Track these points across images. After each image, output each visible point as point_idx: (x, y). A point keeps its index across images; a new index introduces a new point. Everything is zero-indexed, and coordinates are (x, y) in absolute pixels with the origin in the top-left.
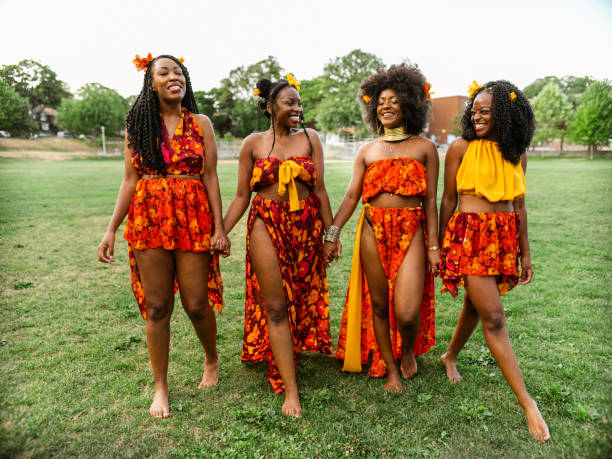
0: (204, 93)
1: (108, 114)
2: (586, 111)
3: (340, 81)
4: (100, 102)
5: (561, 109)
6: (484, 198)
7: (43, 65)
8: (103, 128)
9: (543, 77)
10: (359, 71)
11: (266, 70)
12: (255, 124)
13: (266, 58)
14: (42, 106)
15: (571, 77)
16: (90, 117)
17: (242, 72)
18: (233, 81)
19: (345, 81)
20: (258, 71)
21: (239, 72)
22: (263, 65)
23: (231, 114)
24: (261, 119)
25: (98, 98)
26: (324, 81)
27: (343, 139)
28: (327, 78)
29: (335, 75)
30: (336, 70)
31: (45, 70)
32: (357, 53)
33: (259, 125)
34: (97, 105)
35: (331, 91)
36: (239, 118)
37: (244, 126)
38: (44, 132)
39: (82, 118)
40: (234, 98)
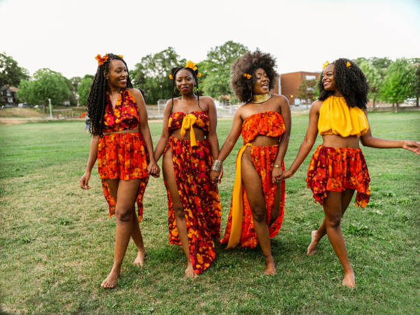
1: (54, 90)
2: (391, 79)
3: (219, 63)
4: (48, 81)
5: (373, 79)
6: (339, 135)
7: (7, 56)
8: (50, 100)
10: (232, 56)
11: (167, 57)
12: (160, 95)
13: (167, 49)
14: (8, 85)
15: (375, 58)
16: (41, 92)
17: (150, 59)
18: (144, 65)
19: (223, 63)
20: (161, 58)
21: (148, 59)
22: (165, 54)
23: (143, 88)
24: (165, 91)
25: (48, 79)
26: (207, 63)
27: (222, 103)
28: (210, 61)
29: (216, 59)
30: (216, 55)
31: (9, 60)
32: (231, 43)
33: (163, 95)
34: (46, 84)
35: (213, 70)
36: (149, 91)
37: (153, 96)
38: (9, 104)
39: (36, 93)
40: (145, 77)
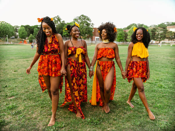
0: (38, 26)
1: (8, 31)
6: (139, 57)
8: (7, 35)
9: (132, 24)
10: (83, 21)
13: (57, 16)
15: (139, 24)
22: (56, 18)
25: (5, 26)
26: (73, 23)
29: (77, 22)
30: (77, 20)
32: (83, 16)
34: (5, 28)
